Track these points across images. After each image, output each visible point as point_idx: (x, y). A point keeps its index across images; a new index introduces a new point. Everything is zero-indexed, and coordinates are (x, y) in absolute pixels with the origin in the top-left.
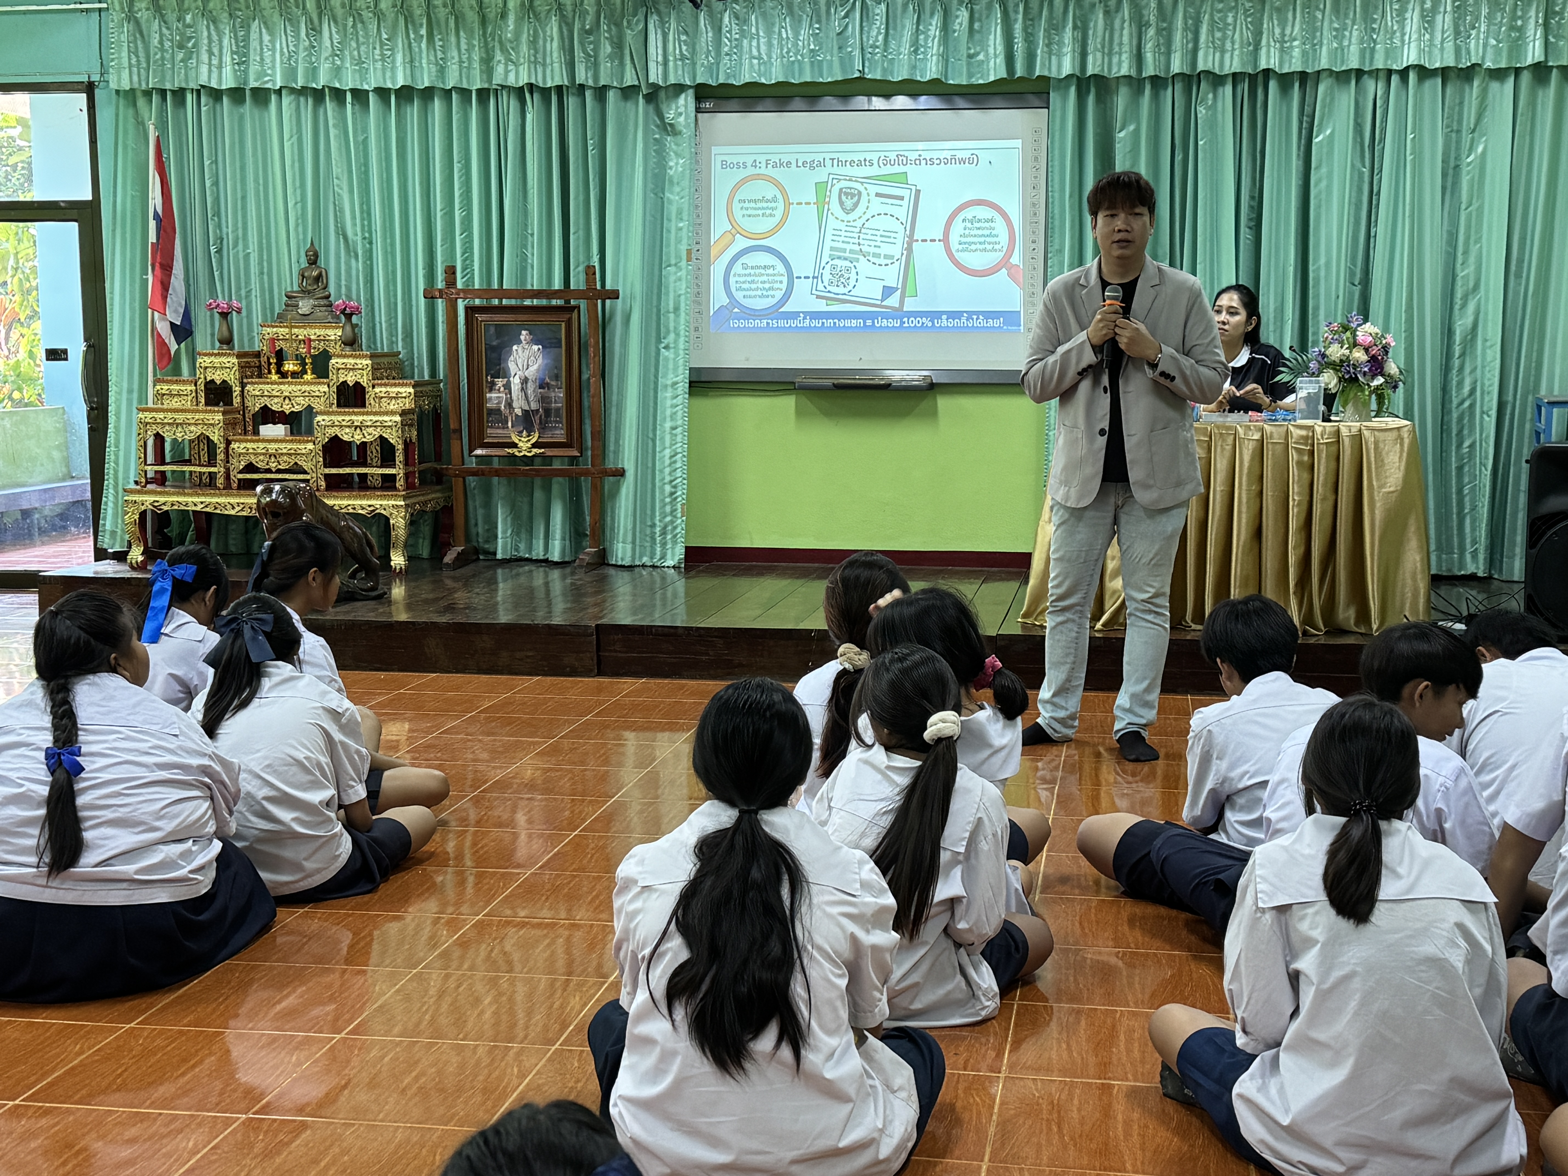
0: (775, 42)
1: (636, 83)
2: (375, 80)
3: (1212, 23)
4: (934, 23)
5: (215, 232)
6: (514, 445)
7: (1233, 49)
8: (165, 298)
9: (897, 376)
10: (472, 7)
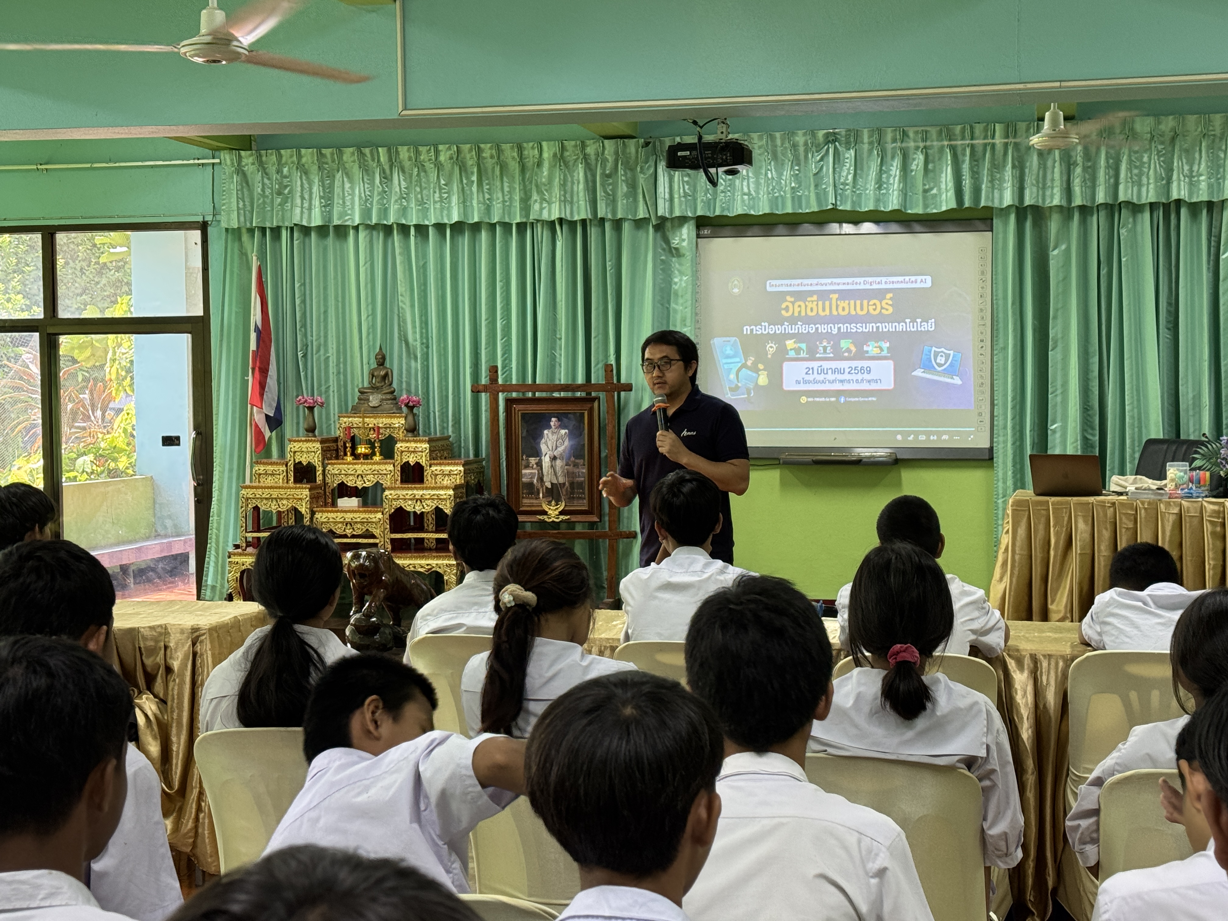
0: (762, 181)
1: (647, 216)
2: (435, 218)
3: (1130, 161)
4: (895, 164)
5: (302, 340)
6: (545, 513)
7: (1148, 184)
8: (262, 395)
9: (865, 453)
10: (513, 158)
